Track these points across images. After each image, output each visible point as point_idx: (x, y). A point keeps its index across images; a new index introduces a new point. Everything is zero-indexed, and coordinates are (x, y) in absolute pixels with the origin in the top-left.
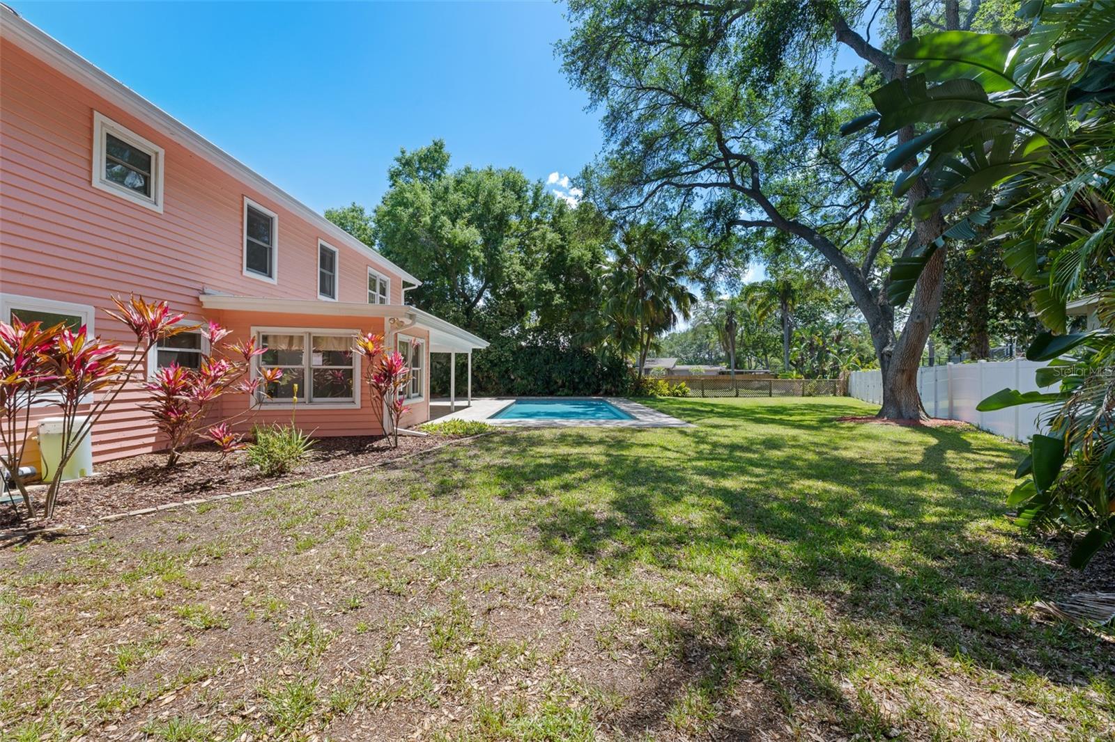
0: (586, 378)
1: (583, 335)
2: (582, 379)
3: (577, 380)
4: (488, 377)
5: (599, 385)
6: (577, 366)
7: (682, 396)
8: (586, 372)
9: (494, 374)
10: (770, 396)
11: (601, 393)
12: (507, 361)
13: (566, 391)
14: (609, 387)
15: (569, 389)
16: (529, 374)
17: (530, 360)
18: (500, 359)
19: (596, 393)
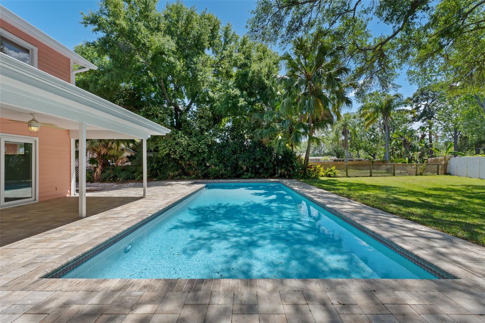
0: (265, 165)
1: (262, 131)
2: (262, 165)
3: (258, 166)
4: (189, 165)
5: (275, 170)
6: (258, 155)
7: (333, 177)
8: (264, 159)
9: (194, 163)
10: (394, 175)
11: (277, 175)
12: (204, 152)
13: (249, 174)
14: (283, 171)
15: (252, 173)
16: (220, 162)
17: (222, 151)
18: (198, 151)
19: (272, 176)
